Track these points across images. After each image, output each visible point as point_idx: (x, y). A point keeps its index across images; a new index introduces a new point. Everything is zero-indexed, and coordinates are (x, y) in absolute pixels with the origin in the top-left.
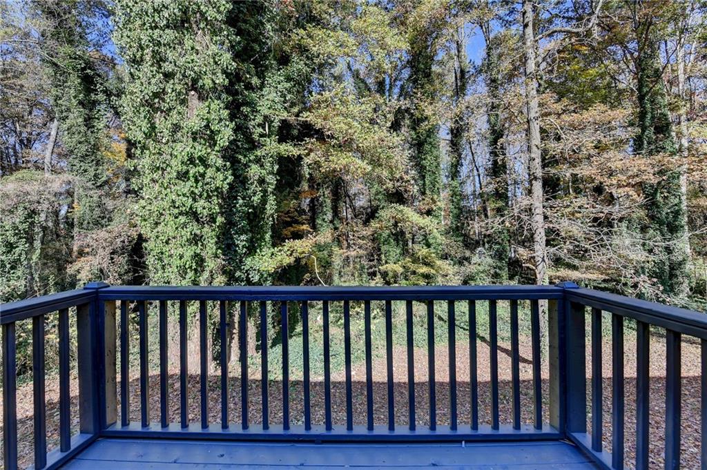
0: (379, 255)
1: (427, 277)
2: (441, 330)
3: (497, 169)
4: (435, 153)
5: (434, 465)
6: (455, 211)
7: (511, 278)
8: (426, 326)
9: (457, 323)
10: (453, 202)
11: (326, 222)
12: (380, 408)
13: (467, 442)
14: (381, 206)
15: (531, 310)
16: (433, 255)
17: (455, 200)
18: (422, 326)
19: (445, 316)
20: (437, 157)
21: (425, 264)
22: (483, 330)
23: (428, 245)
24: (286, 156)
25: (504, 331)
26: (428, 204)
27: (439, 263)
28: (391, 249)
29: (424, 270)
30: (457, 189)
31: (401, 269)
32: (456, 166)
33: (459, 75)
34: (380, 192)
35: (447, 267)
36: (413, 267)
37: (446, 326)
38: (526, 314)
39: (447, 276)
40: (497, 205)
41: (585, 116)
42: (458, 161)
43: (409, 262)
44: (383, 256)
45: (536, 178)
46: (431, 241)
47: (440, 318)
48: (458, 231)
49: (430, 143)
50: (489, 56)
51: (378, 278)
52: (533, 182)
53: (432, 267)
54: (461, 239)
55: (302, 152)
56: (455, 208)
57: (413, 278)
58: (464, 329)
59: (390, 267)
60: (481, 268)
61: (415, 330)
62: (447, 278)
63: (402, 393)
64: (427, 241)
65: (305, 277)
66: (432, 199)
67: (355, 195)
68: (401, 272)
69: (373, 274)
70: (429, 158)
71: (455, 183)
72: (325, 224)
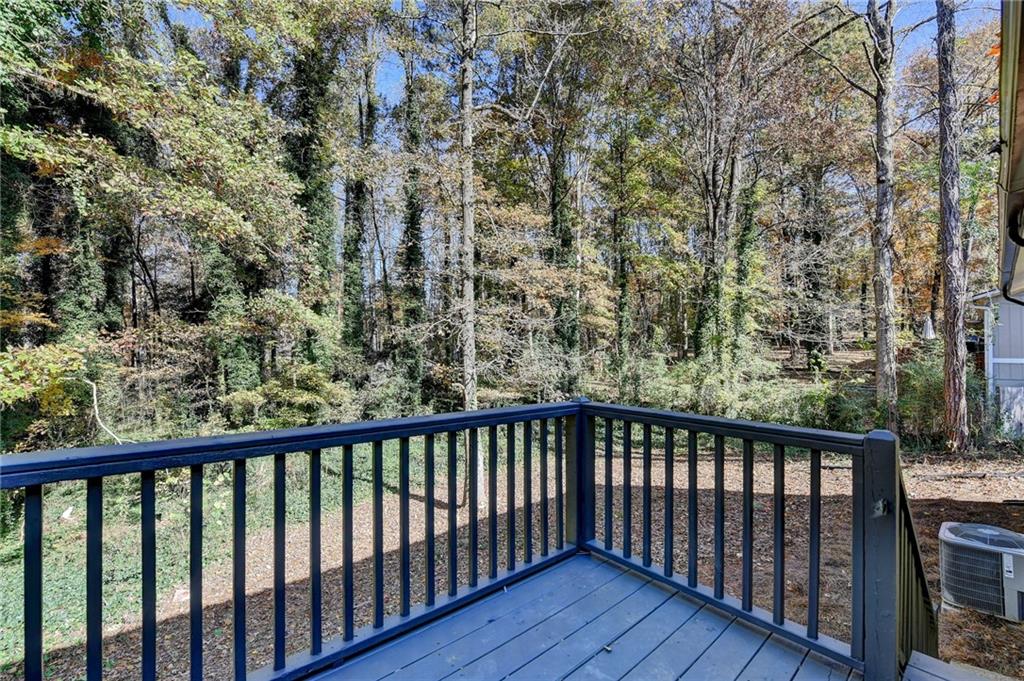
0: (214, 376)
1: (308, 408)
2: (331, 488)
3: (412, 257)
4: (327, 216)
5: (490, 621)
6: (353, 308)
7: (425, 401)
8: (307, 487)
9: (356, 474)
10: (350, 294)
11: (87, 309)
12: (263, 634)
13: (507, 586)
14: (225, 289)
15: (448, 442)
16: (321, 374)
17: (354, 292)
18: (301, 488)
19: (338, 468)
20: (330, 223)
21: (307, 389)
22: (392, 478)
23: (313, 359)
24: (23, 158)
25: (417, 473)
26: (316, 294)
27: (329, 386)
28: (241, 366)
29: (305, 398)
30: (356, 276)
31: (262, 398)
32: (357, 241)
33: (365, 110)
34: (224, 263)
35: (343, 392)
36: (285, 395)
37: (340, 482)
38: (442, 448)
39: (340, 405)
40: (412, 305)
41: (514, 214)
42: (360, 235)
43: (277, 386)
44: (221, 378)
45: (468, 277)
46: (317, 352)
47: (331, 472)
48: (354, 336)
49: (321, 199)
50: (410, 101)
51: (215, 417)
52: (465, 281)
53: (317, 392)
54: (361, 349)
55: (70, 160)
56: (353, 303)
57: (284, 413)
58: (368, 481)
59: (239, 396)
60: (390, 392)
61: (289, 498)
62: (341, 408)
63: (296, 598)
64: (310, 352)
65: (32, 427)
66: (322, 286)
67: (155, 260)
68: (261, 403)
69: (202, 412)
70: (319, 222)
71: (353, 266)
72: (83, 313)
